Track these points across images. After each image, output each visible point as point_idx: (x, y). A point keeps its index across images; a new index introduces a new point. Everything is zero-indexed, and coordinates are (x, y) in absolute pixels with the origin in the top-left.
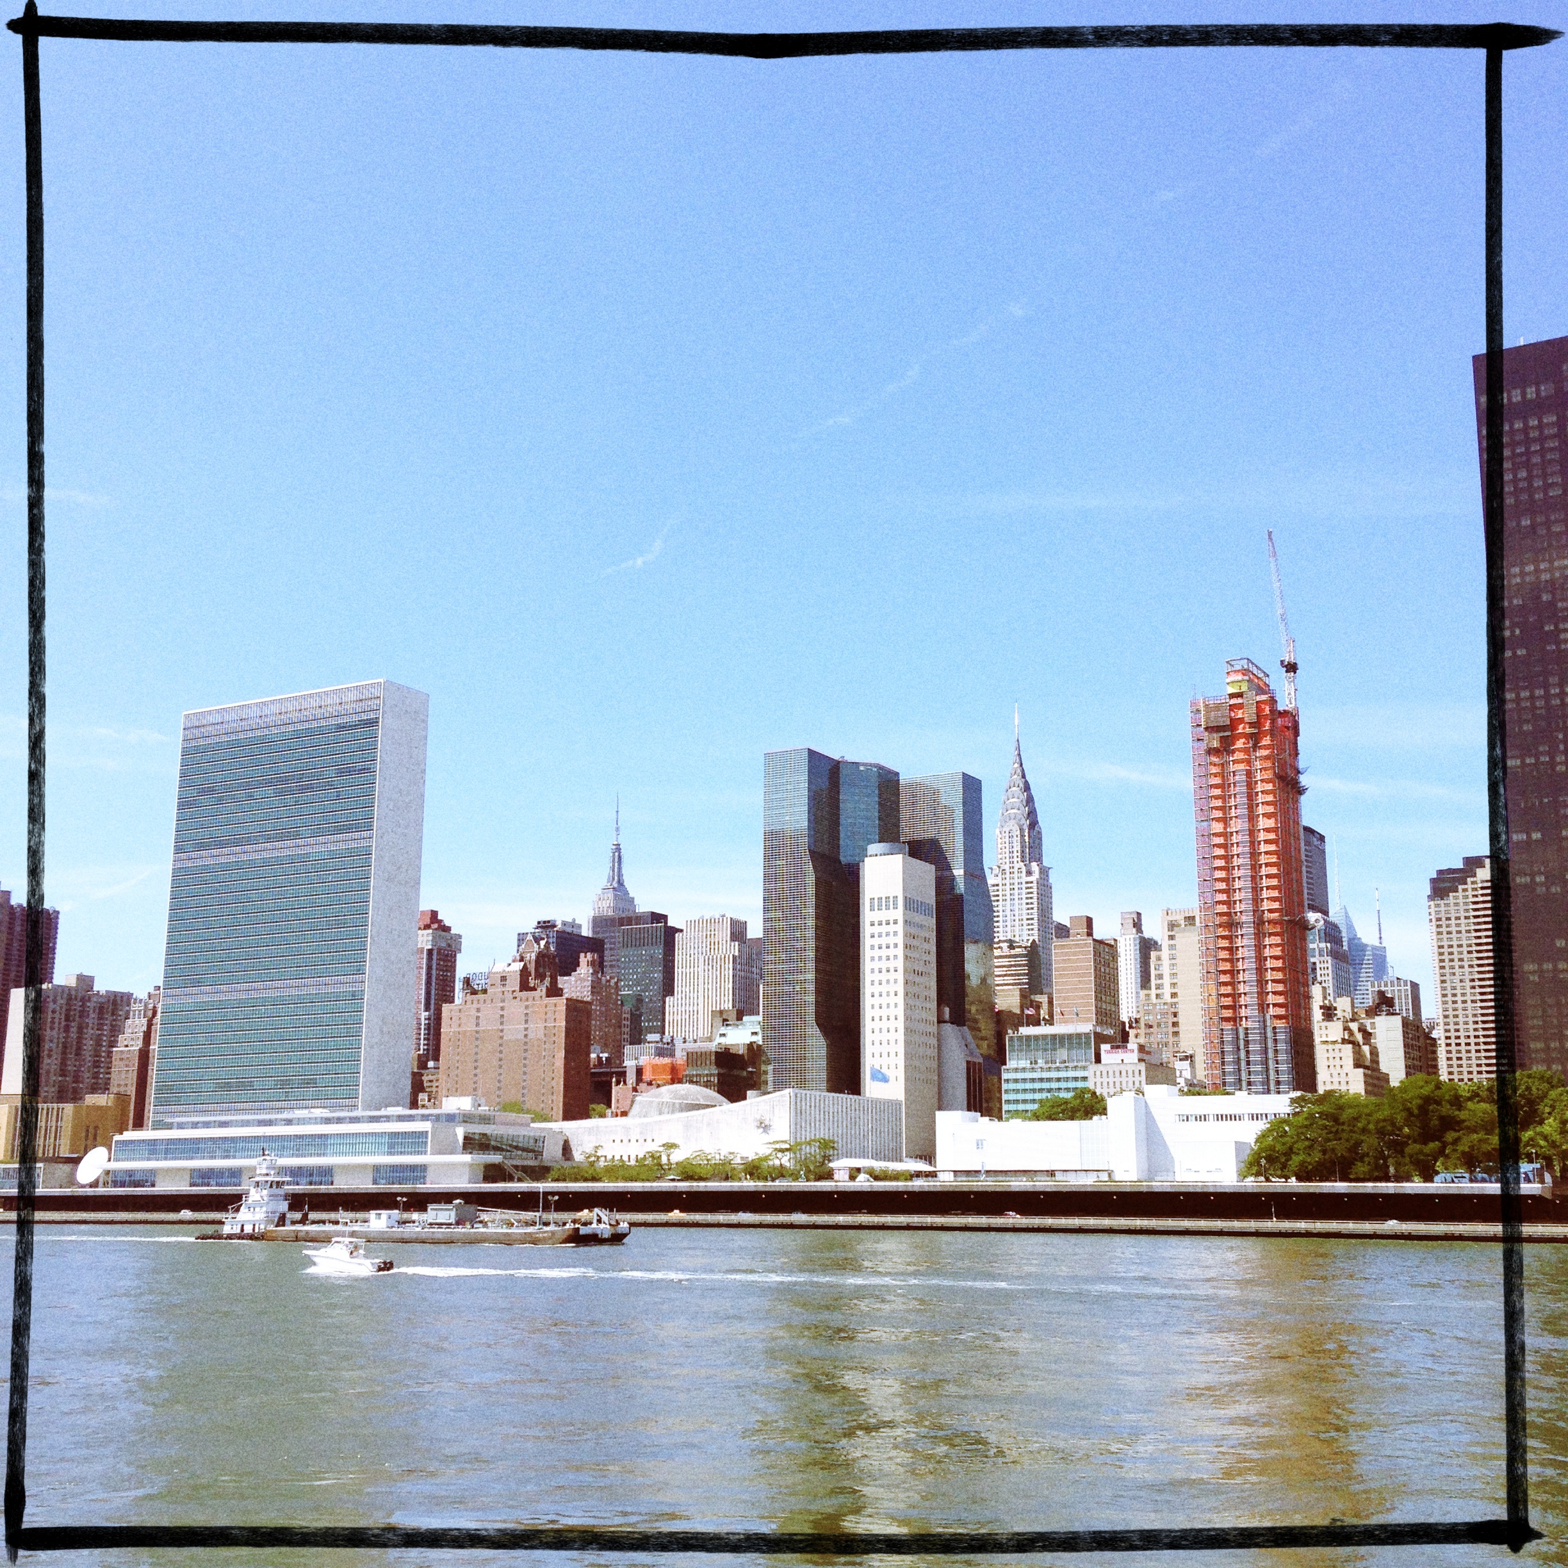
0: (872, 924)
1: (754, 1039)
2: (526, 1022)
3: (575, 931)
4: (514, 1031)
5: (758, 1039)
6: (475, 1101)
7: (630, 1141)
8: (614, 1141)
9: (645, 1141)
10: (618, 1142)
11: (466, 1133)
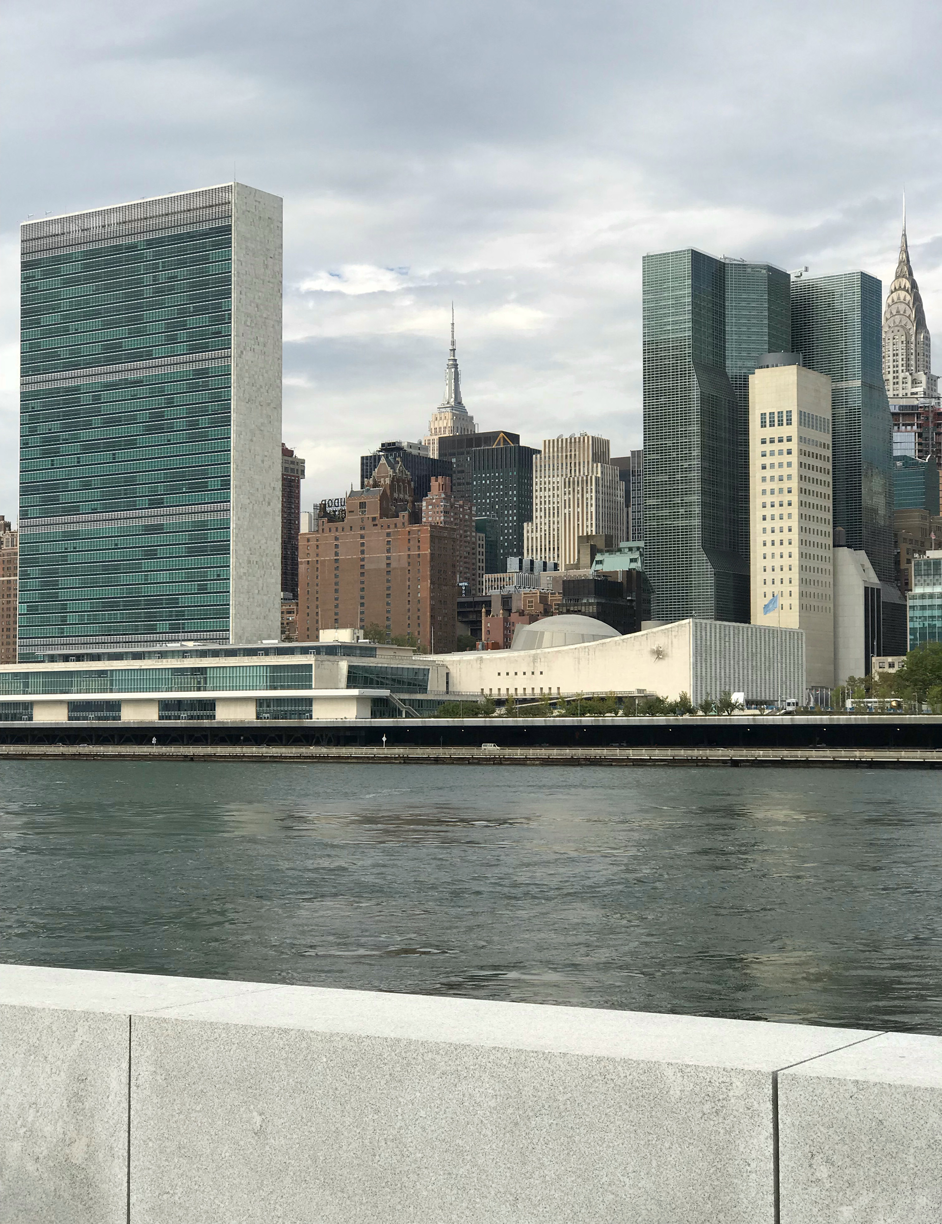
0: (763, 442)
1: (633, 565)
2: (388, 551)
3: (422, 453)
4: (376, 558)
5: (637, 565)
6: (354, 633)
7: (516, 674)
8: (499, 674)
9: (533, 673)
10: (503, 674)
11: (350, 667)
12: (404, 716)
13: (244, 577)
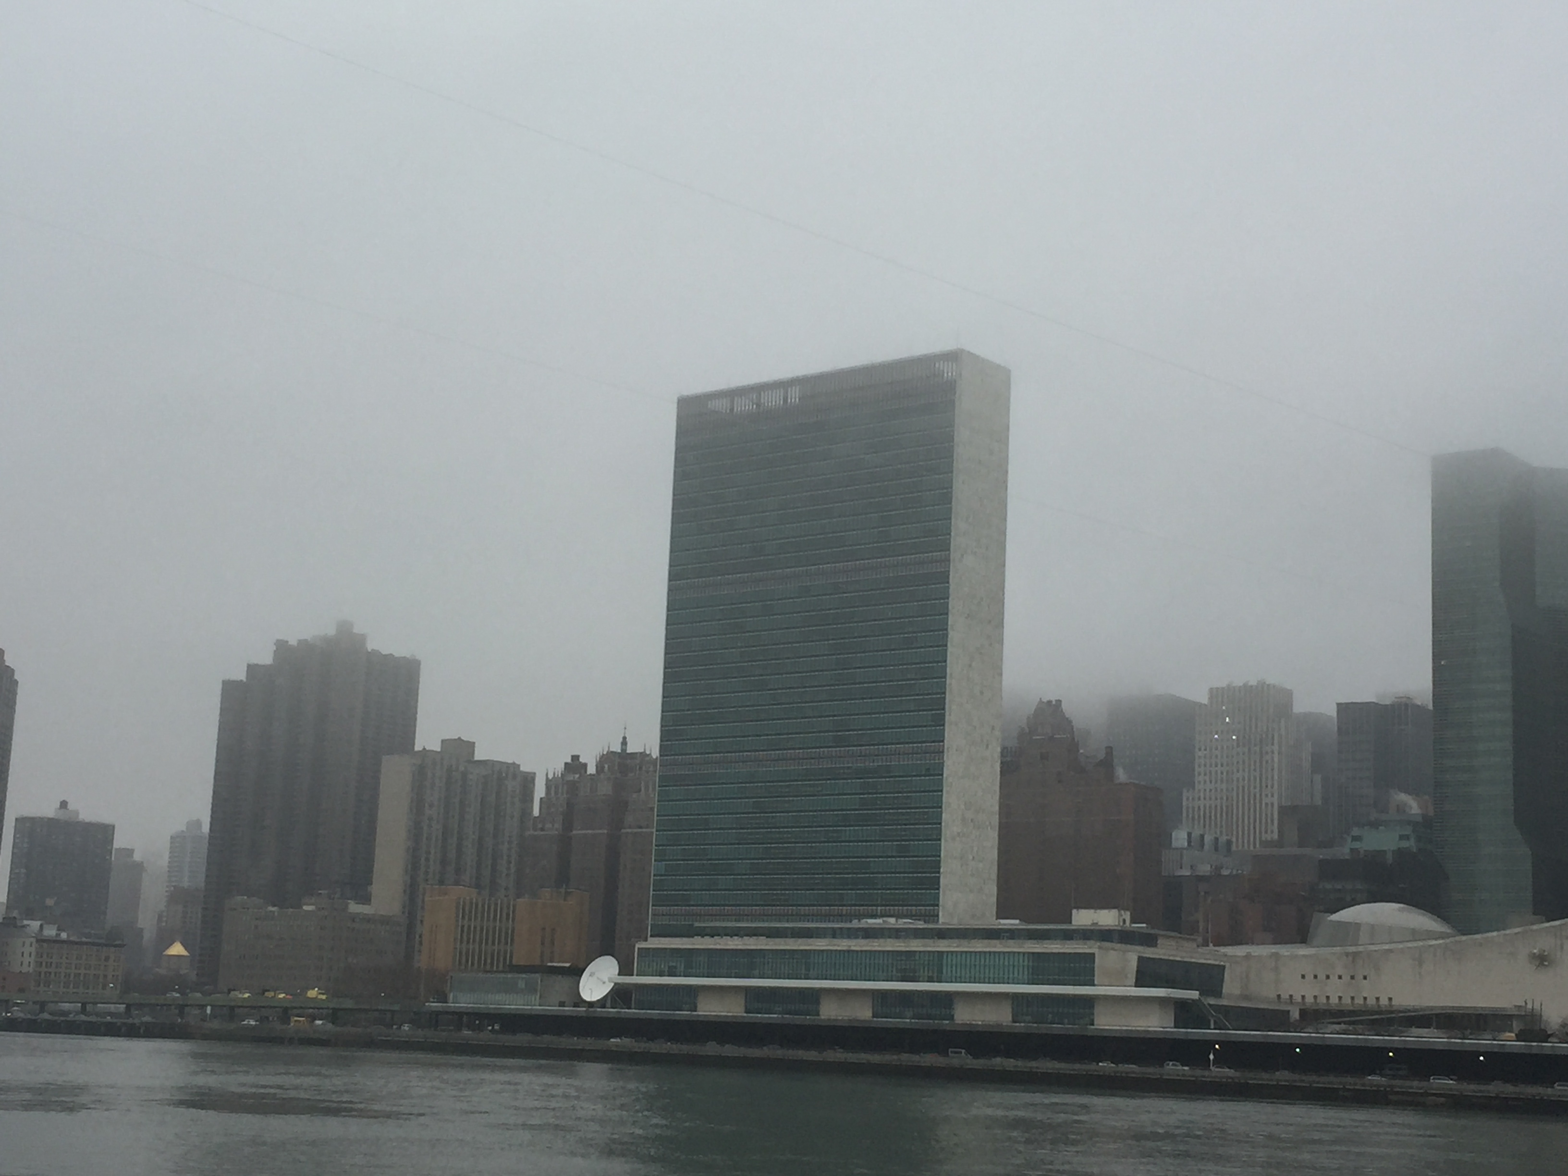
1: (1405, 844)
5: (1411, 844)
6: (1120, 915)
7: (1328, 977)
8: (1303, 977)
9: (1352, 977)
10: (1310, 977)
11: (1140, 959)
12: (1212, 1027)
13: (958, 839)
